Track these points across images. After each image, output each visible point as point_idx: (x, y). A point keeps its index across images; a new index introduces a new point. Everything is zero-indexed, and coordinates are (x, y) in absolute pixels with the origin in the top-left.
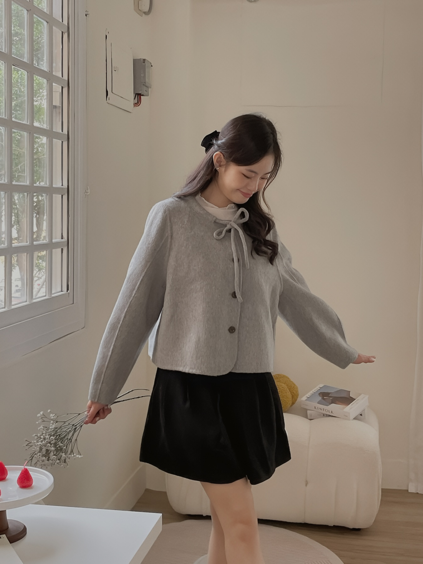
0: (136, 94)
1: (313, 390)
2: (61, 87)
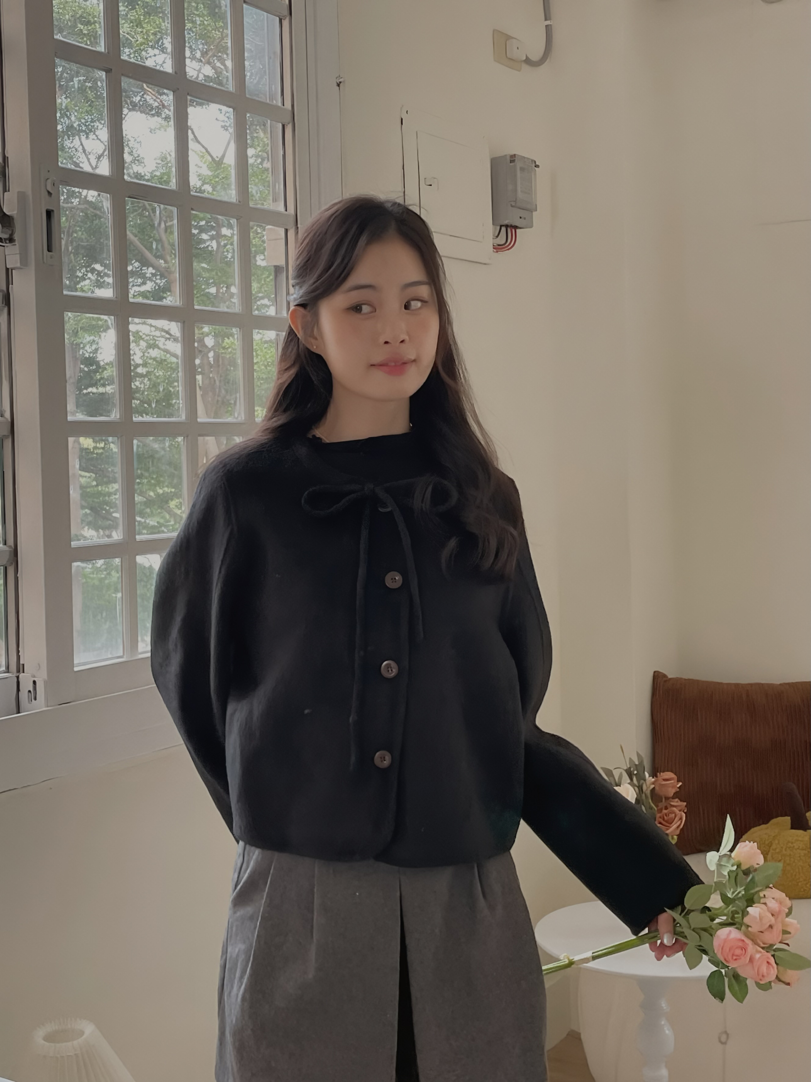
0: (501, 226)
2: (284, 229)
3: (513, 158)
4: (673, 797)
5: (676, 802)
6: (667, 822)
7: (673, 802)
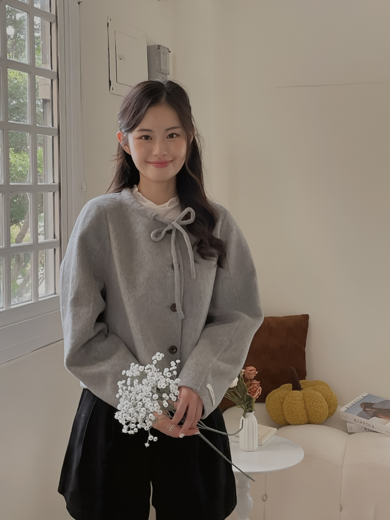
1: (355, 400)
2: (50, 80)
3: (159, 47)
4: (254, 379)
5: (255, 382)
6: (252, 392)
7: (253, 381)
